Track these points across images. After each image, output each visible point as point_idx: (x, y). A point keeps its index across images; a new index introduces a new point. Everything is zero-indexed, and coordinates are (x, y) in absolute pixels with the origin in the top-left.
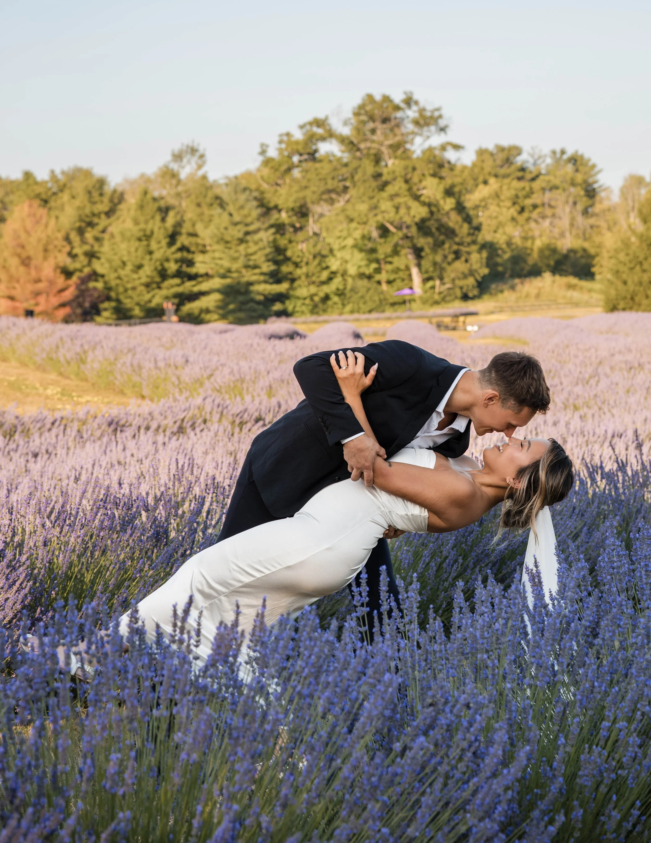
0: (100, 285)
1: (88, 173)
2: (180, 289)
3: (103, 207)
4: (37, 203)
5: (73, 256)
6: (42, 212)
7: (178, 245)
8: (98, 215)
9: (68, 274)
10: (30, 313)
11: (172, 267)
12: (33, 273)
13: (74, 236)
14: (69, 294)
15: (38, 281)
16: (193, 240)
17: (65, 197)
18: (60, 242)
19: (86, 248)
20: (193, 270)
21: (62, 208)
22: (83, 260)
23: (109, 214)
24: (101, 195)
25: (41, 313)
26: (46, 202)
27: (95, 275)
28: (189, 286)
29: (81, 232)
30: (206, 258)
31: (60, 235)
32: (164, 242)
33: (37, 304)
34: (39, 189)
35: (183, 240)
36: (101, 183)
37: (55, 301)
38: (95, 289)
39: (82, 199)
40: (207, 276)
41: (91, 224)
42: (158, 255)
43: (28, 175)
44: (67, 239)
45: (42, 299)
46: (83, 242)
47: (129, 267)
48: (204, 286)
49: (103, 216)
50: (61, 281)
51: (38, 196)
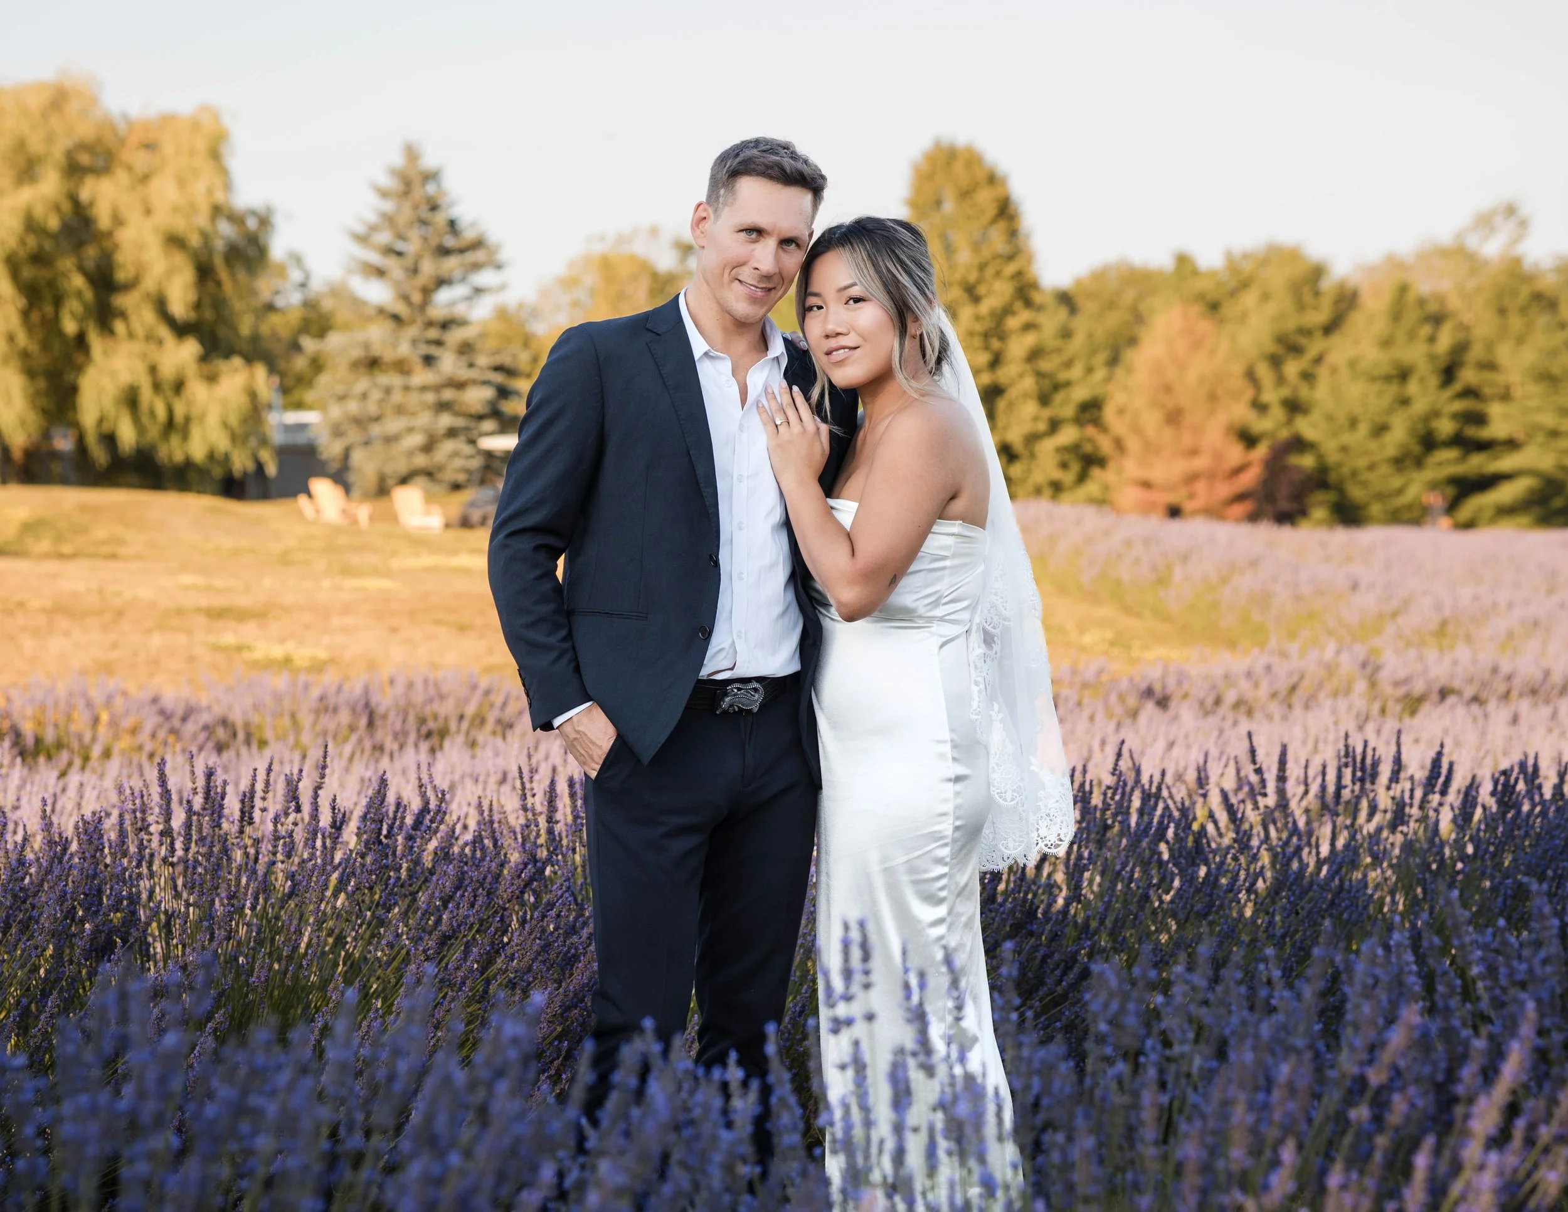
0: (1307, 461)
1: (1292, 255)
2: (1459, 469)
3: (1319, 317)
4: (1196, 309)
5: (1260, 407)
6: (1205, 326)
7: (1458, 386)
8: (1307, 332)
9: (1249, 439)
10: (1174, 512)
11: (1445, 427)
12: (1187, 440)
13: (1264, 372)
14: (1249, 478)
15: (1193, 452)
16: (1487, 375)
17: (1249, 299)
18: (1237, 382)
19: (1285, 392)
20: (1486, 433)
21: (1243, 318)
22: (1277, 414)
23: (1330, 328)
24: (1317, 294)
25: (1196, 512)
26: (1214, 307)
27: (1298, 444)
28: (1478, 463)
29: (1276, 362)
30: (1512, 408)
31: (1238, 368)
32: (1433, 381)
33: (1192, 496)
34: (1201, 285)
35: (1468, 376)
36: (1317, 272)
37: (1225, 490)
38: (1298, 469)
39: (1281, 302)
40: (1512, 444)
41: (1295, 350)
42: (1420, 406)
43: (1183, 261)
44: (1251, 375)
45: (1200, 487)
46: (1281, 380)
47: (1363, 429)
48: (1506, 463)
49: (1318, 334)
50: (1235, 453)
51: (1200, 297)
